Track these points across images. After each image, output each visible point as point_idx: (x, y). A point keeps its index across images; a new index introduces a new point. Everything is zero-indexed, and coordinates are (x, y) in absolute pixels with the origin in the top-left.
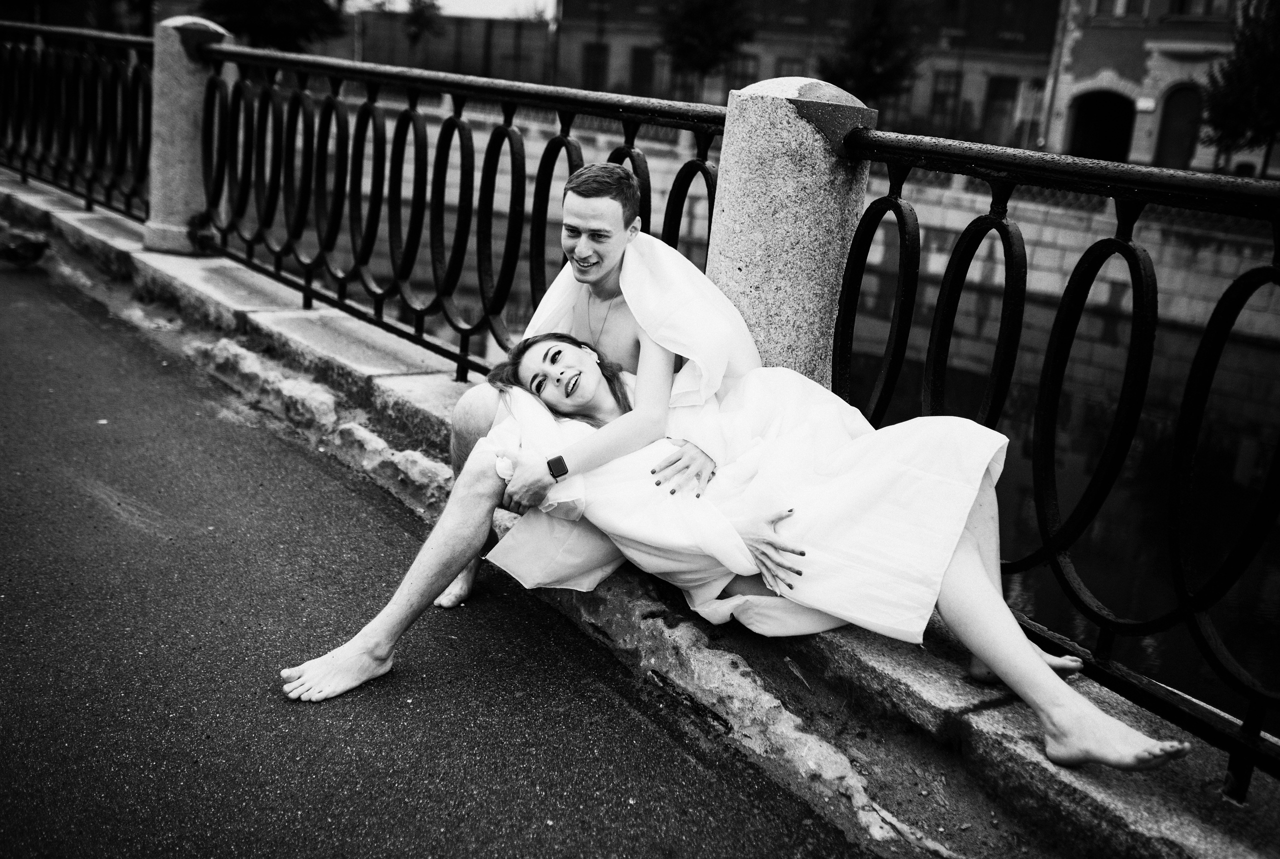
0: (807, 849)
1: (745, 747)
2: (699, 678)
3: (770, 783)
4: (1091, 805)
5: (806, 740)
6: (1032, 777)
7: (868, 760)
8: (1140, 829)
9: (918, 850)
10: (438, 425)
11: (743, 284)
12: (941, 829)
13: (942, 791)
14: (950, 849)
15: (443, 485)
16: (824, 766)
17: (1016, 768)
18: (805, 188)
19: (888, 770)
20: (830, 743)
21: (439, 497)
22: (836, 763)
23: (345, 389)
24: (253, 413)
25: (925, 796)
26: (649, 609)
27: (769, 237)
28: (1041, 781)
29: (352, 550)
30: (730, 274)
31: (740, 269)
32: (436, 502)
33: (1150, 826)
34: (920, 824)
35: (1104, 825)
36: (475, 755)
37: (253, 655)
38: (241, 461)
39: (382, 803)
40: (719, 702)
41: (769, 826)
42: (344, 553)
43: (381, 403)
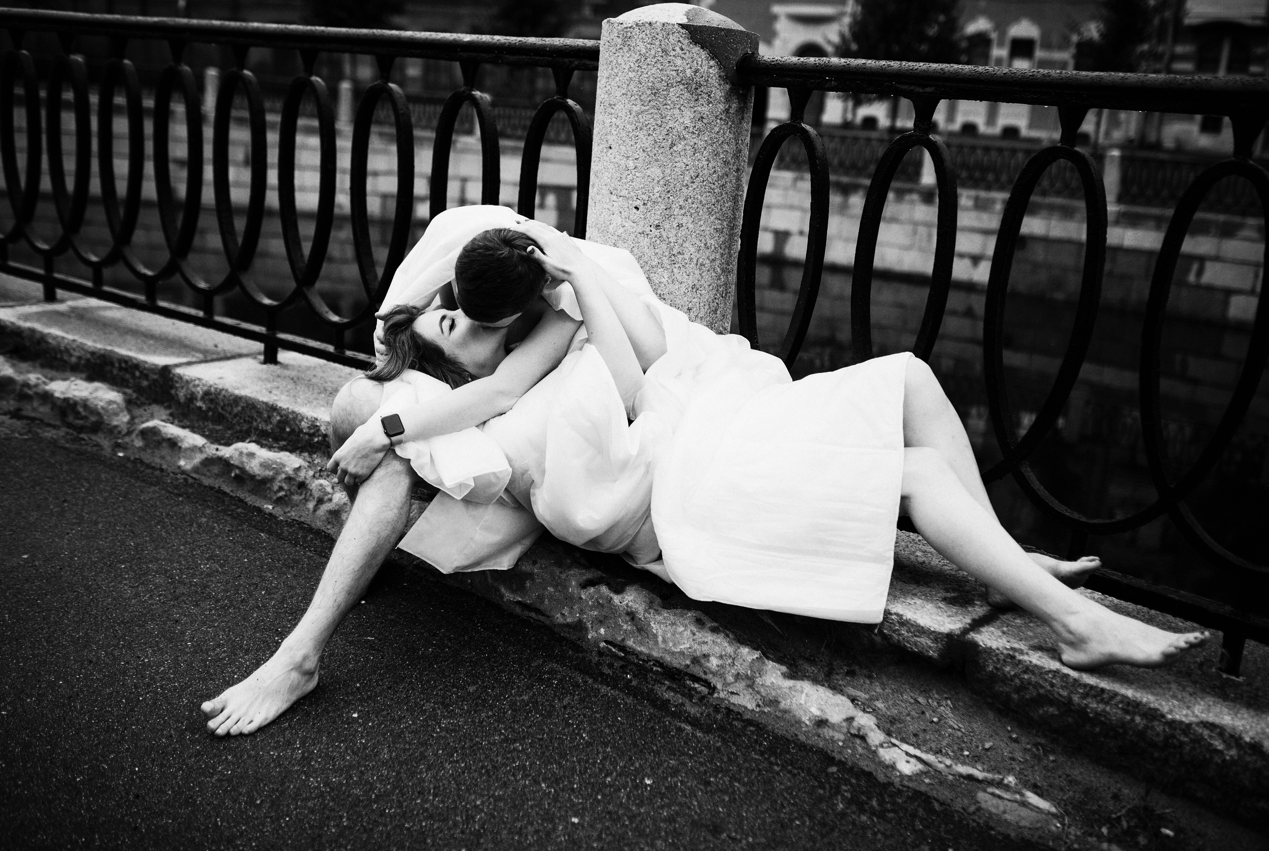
0: (847, 798)
1: (734, 705)
2: (665, 641)
3: (776, 737)
4: (1121, 702)
5: (802, 687)
6: (1052, 685)
7: (867, 696)
8: (1178, 717)
9: (950, 777)
10: (268, 411)
11: (642, 223)
12: (966, 753)
13: (951, 715)
14: (984, 770)
15: (293, 476)
16: (827, 711)
17: (1033, 679)
18: (702, 118)
19: (890, 703)
20: (823, 685)
21: (289, 490)
22: (838, 705)
23: (131, 385)
24: (18, 424)
25: (937, 723)
26: (584, 578)
27: (668, 171)
28: (1062, 687)
29: (208, 559)
30: (624, 214)
31: (637, 208)
32: (286, 496)
33: (1184, 712)
34: (944, 751)
35: (1138, 719)
36: (457, 762)
37: (147, 693)
38: (27, 477)
39: (382, 834)
40: (692, 662)
41: (798, 782)
42: (200, 564)
43: (185, 396)
